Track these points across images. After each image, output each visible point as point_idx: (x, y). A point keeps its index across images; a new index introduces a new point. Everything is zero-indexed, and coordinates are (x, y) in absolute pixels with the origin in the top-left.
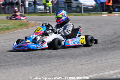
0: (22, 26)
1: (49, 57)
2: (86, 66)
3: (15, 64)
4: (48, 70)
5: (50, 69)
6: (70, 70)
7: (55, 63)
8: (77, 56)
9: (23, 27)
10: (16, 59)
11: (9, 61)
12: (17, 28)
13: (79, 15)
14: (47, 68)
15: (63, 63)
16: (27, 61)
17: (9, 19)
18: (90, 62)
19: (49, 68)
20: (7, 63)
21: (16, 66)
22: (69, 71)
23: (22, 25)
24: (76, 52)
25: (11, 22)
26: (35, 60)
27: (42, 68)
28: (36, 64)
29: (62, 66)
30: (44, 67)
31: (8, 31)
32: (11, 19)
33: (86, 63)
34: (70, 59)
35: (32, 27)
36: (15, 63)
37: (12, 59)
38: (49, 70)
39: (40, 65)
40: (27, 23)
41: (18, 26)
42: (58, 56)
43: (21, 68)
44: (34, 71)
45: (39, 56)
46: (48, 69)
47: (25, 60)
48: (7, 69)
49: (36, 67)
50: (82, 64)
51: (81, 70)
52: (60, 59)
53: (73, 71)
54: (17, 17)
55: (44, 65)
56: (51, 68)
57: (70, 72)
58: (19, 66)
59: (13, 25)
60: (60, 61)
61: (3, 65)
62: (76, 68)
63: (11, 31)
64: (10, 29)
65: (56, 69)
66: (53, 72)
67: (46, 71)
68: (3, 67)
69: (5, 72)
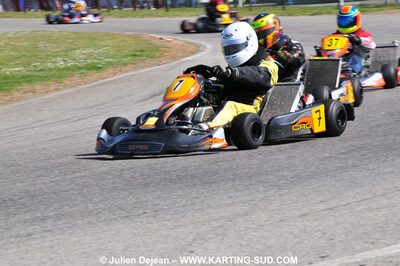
0: (140, 56)
2: (316, 223)
3: (90, 213)
4: (191, 238)
5: (198, 234)
6: (263, 237)
7: (219, 206)
9: (143, 61)
11: (74, 197)
12: (125, 64)
13: (329, 13)
16: (132, 200)
18: (333, 204)
19: (195, 231)
20: (68, 205)
21: (93, 220)
22: (258, 241)
23: (141, 51)
26: (157, 194)
27: (174, 227)
29: (241, 220)
30: (179, 226)
31: (95, 74)
33: (322, 206)
34: (272, 192)
35: (174, 58)
36: (91, 206)
37: (85, 191)
38: (195, 240)
39: (168, 217)
40: (159, 43)
41: (126, 56)
46: (191, 233)
47: (126, 193)
49: (157, 226)
50: (305, 211)
52: (238, 190)
53: (272, 241)
56: (203, 229)
57: (261, 247)
58: (103, 218)
59: (112, 52)
60: (237, 200)
61: (51, 214)
62: (285, 229)
63: (105, 74)
64: (100, 68)
65: (218, 235)
66: (206, 244)
67: (184, 243)
68: (49, 224)
69: (52, 247)
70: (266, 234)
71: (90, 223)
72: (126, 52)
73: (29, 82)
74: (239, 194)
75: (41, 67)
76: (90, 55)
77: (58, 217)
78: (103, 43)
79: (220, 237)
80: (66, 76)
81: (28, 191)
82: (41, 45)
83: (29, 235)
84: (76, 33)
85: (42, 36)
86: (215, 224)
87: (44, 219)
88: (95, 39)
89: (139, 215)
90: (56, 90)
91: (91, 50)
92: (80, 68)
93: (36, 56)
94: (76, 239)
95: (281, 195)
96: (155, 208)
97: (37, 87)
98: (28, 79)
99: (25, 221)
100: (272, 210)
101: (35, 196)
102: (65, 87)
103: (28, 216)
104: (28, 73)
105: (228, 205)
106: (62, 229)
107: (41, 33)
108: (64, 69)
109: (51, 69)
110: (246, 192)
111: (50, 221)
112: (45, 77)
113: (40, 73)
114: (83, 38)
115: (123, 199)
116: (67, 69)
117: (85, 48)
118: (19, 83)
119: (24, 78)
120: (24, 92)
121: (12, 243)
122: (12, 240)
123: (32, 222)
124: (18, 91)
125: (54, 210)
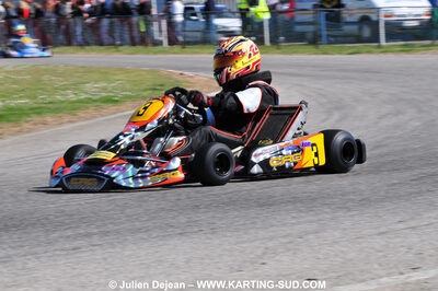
0: (161, 90)
1: (261, 206)
2: (398, 240)
3: (139, 230)
4: (259, 252)
5: (267, 248)
6: (342, 252)
7: (284, 225)
8: (365, 202)
10: (141, 210)
11: (116, 217)
12: (145, 98)
13: (369, 52)
14: (257, 243)
15: (315, 226)
16: (183, 219)
18: (413, 224)
19: (263, 246)
20: (112, 223)
21: (144, 236)
22: (336, 255)
23: (162, 85)
24: (362, 187)
26: (211, 214)
27: (238, 243)
28: (214, 231)
29: (311, 236)
30: (243, 242)
31: (113, 108)
33: (401, 226)
34: (341, 213)
36: (138, 224)
37: (128, 211)
38: (264, 253)
39: (229, 234)
40: (180, 78)
41: (146, 90)
42: (295, 200)
43: (161, 243)
44: (207, 255)
45: (226, 200)
46: (258, 247)
47: (175, 213)
49: (217, 242)
50: (382, 230)
51: (380, 254)
52: (301, 211)
56: (270, 244)
57: (341, 260)
58: (154, 235)
59: (128, 86)
60: (302, 220)
61: (96, 231)
62: (364, 245)
63: (123, 107)
64: (117, 101)
65: (289, 250)
66: (277, 258)
67: (252, 256)
68: (96, 240)
69: (105, 259)
70: (343, 249)
71: (142, 238)
72: (144, 87)
73: (39, 113)
75: (49, 100)
76: (104, 89)
77: (106, 233)
78: (116, 77)
79: (292, 252)
80: (79, 108)
81: (63, 211)
82: (46, 77)
83: (74, 249)
84: (83, 67)
85: (45, 70)
87: (89, 235)
88: (106, 73)
90: (71, 122)
91: (104, 84)
92: (95, 101)
93: (41, 89)
94: (130, 253)
95: (352, 216)
96: (212, 226)
97: (49, 119)
98: (37, 111)
99: (68, 237)
100: (345, 229)
101: (72, 215)
102: (81, 119)
103: (69, 233)
104: (35, 105)
106: (112, 244)
107: (44, 67)
109: (62, 102)
112: (57, 109)
113: (50, 106)
115: (173, 218)
116: (80, 101)
117: (97, 81)
118: (27, 115)
119: (32, 109)
120: (35, 124)
121: (59, 255)
122: (58, 253)
123: (76, 237)
124: (27, 122)
125: (98, 227)
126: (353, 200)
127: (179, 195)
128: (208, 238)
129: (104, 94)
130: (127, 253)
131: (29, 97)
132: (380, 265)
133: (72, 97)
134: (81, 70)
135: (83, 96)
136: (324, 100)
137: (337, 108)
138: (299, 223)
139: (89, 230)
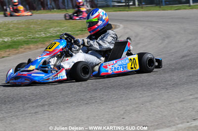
0: (85, 31)
1: (126, 88)
2: (189, 104)
3: (67, 102)
4: (122, 112)
5: (126, 110)
6: (161, 111)
7: (135, 98)
8: (175, 85)
10: (69, 92)
11: (57, 96)
12: (77, 35)
13: (184, 9)
14: (121, 108)
15: (150, 98)
16: (88, 96)
17: (67, 18)
18: (196, 96)
19: (124, 109)
20: (55, 99)
21: (69, 105)
22: (158, 113)
24: (175, 78)
25: (68, 24)
26: (102, 93)
27: (112, 108)
29: (148, 104)
30: (115, 107)
32: (71, 18)
33: (191, 97)
34: (163, 91)
36: (67, 99)
37: (63, 93)
38: (124, 113)
39: (109, 103)
41: (78, 31)
42: (142, 85)
43: (76, 109)
44: (97, 115)
45: (110, 86)
46: (122, 110)
47: (85, 93)
48: (53, 111)
49: (103, 107)
50: (182, 99)
51: (180, 112)
52: (144, 91)
53: (166, 113)
54: (81, 15)
55: (117, 103)
56: (128, 108)
57: (160, 116)
58: (74, 105)
59: (70, 29)
60: (144, 95)
61: (46, 103)
62: (173, 107)
65: (136, 111)
66: (130, 115)
67: (119, 114)
68: (46, 108)
69: (49, 118)
70: (162, 110)
71: (68, 107)
72: (77, 29)
73: (27, 44)
74: (145, 92)
75: (33, 37)
76: (59, 31)
77: (51, 104)
78: (65, 25)
79: (138, 112)
80: (46, 41)
82: (32, 26)
83: (36, 113)
84: (50, 20)
86: (134, 106)
87: (43, 105)
88: (60, 23)
89: (93, 103)
91: (59, 28)
92: (54, 37)
93: (30, 32)
95: (168, 92)
96: (101, 100)
97: (32, 46)
98: (27, 42)
99: (33, 106)
100: (165, 99)
101: (37, 95)
103: (34, 104)
104: (26, 40)
105: (140, 97)
106: (53, 110)
107: (32, 21)
108: (45, 37)
109: (38, 38)
110: (150, 91)
111: (46, 106)
112: (36, 41)
113: (33, 40)
114: (54, 23)
115: (84, 96)
116: (47, 37)
117: (55, 27)
118: (22, 45)
119: (24, 42)
120: (25, 49)
121: (27, 116)
122: (27, 115)
123: (37, 107)
124: (21, 48)
125: (48, 101)
126: (170, 85)
127: (88, 84)
128: (99, 106)
129: (58, 34)
130: (60, 114)
131: (23, 36)
132: (178, 118)
133: (43, 35)
134: (48, 22)
135: (48, 35)
136: (161, 33)
137: (168, 37)
138: (143, 97)
139: (44, 103)
